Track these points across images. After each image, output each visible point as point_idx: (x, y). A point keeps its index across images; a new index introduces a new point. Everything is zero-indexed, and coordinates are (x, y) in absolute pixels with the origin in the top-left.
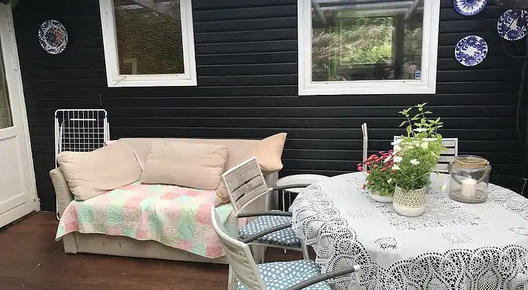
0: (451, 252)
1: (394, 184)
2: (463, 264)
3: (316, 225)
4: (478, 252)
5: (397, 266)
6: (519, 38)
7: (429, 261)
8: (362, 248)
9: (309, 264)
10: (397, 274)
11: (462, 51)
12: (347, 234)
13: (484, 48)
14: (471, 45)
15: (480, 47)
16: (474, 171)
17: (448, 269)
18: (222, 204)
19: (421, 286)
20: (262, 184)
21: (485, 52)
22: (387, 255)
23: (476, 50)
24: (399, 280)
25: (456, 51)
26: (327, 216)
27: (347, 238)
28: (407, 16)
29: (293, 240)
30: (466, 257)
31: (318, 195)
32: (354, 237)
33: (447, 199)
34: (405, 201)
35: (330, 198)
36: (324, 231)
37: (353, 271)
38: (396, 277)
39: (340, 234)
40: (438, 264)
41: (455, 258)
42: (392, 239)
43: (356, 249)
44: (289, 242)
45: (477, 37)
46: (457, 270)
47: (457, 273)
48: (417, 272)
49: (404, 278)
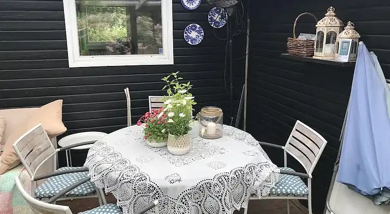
0: (217, 177)
1: (167, 133)
2: (226, 183)
3: (115, 175)
4: (232, 173)
5: (183, 194)
6: (221, 27)
7: (205, 186)
8: (156, 187)
9: (110, 207)
10: (184, 200)
11: (188, 34)
12: (142, 178)
13: (202, 33)
14: (193, 30)
15: (199, 32)
16: (214, 117)
17: (217, 189)
18: (9, 170)
19: (200, 205)
20: (50, 146)
21: (202, 35)
22: (175, 188)
23: (196, 34)
24: (186, 204)
25: (185, 34)
26: (121, 166)
27: (143, 180)
28: (137, 8)
29: (89, 190)
30: (226, 178)
31: (107, 149)
32: (148, 179)
33: (199, 138)
34: (177, 144)
35: (116, 150)
36: (122, 179)
37: (154, 206)
38: (183, 203)
39: (137, 178)
40: (211, 186)
41: (220, 180)
42: (176, 175)
43: (151, 188)
44: (86, 192)
45: (197, 25)
46: (222, 188)
47: (222, 190)
48: (197, 196)
49: (190, 202)
